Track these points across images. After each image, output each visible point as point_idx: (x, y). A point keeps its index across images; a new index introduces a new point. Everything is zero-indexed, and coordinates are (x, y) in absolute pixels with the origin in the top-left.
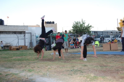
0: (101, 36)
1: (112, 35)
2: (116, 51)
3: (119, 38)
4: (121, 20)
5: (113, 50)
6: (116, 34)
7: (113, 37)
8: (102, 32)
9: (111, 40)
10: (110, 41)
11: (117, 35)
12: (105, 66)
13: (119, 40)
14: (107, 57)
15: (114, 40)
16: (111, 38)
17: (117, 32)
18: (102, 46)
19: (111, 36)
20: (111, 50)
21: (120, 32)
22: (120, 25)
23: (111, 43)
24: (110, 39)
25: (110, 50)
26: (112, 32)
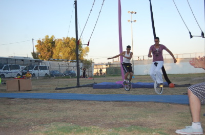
0: (5, 65)
1: (24, 65)
2: (29, 92)
3: (35, 70)
4: (39, 41)
5: (24, 91)
6: (29, 63)
7: (25, 69)
8: (7, 59)
9: (21, 74)
10: (19, 74)
11: (31, 65)
12: (7, 119)
13: (34, 74)
14: (12, 102)
15: (26, 73)
16: (21, 70)
17: (31, 61)
18: (5, 84)
19: (21, 67)
20: (21, 90)
21: (36, 61)
22: (37, 49)
23: (20, 78)
24: (19, 71)
25: (18, 90)
26: (23, 60)
